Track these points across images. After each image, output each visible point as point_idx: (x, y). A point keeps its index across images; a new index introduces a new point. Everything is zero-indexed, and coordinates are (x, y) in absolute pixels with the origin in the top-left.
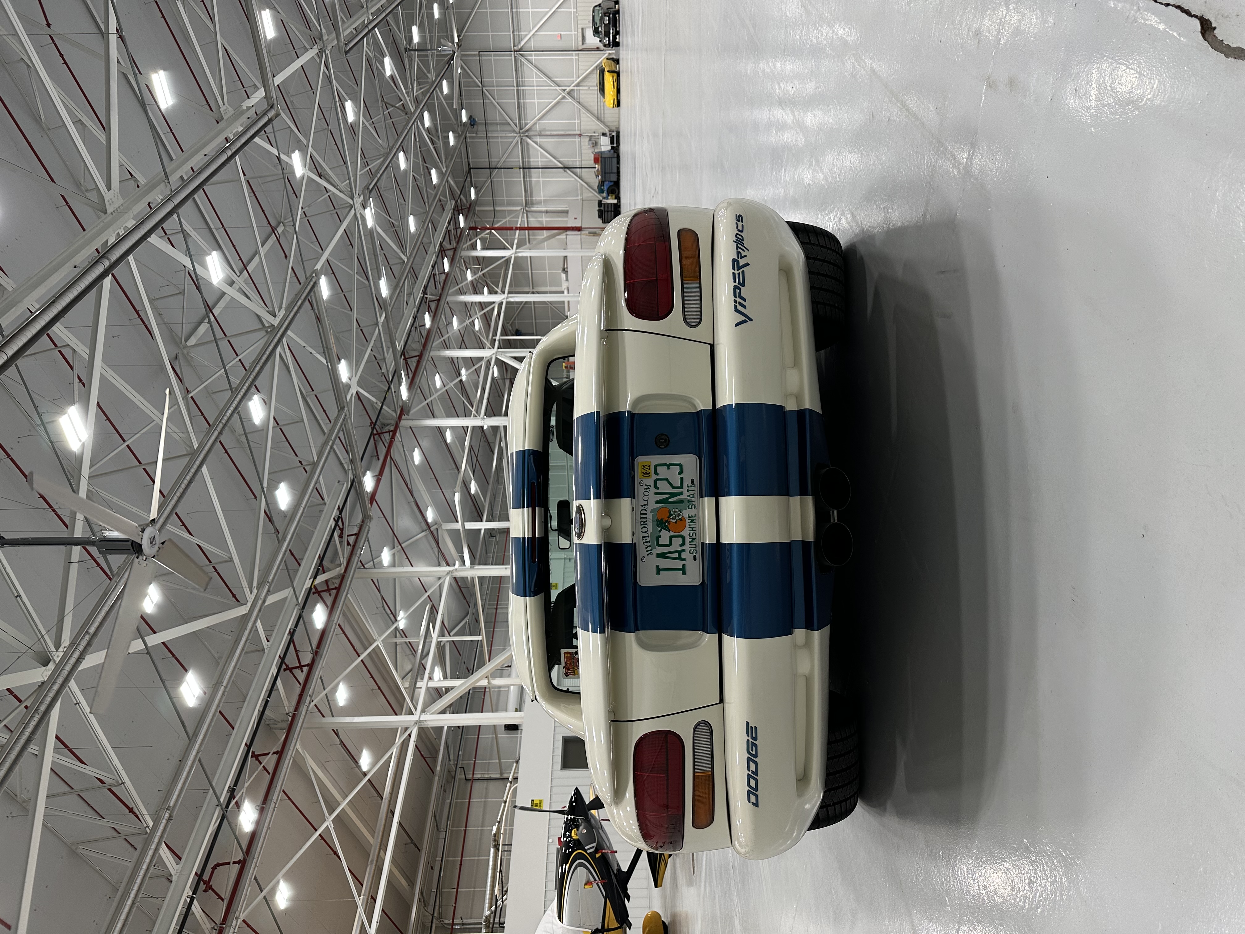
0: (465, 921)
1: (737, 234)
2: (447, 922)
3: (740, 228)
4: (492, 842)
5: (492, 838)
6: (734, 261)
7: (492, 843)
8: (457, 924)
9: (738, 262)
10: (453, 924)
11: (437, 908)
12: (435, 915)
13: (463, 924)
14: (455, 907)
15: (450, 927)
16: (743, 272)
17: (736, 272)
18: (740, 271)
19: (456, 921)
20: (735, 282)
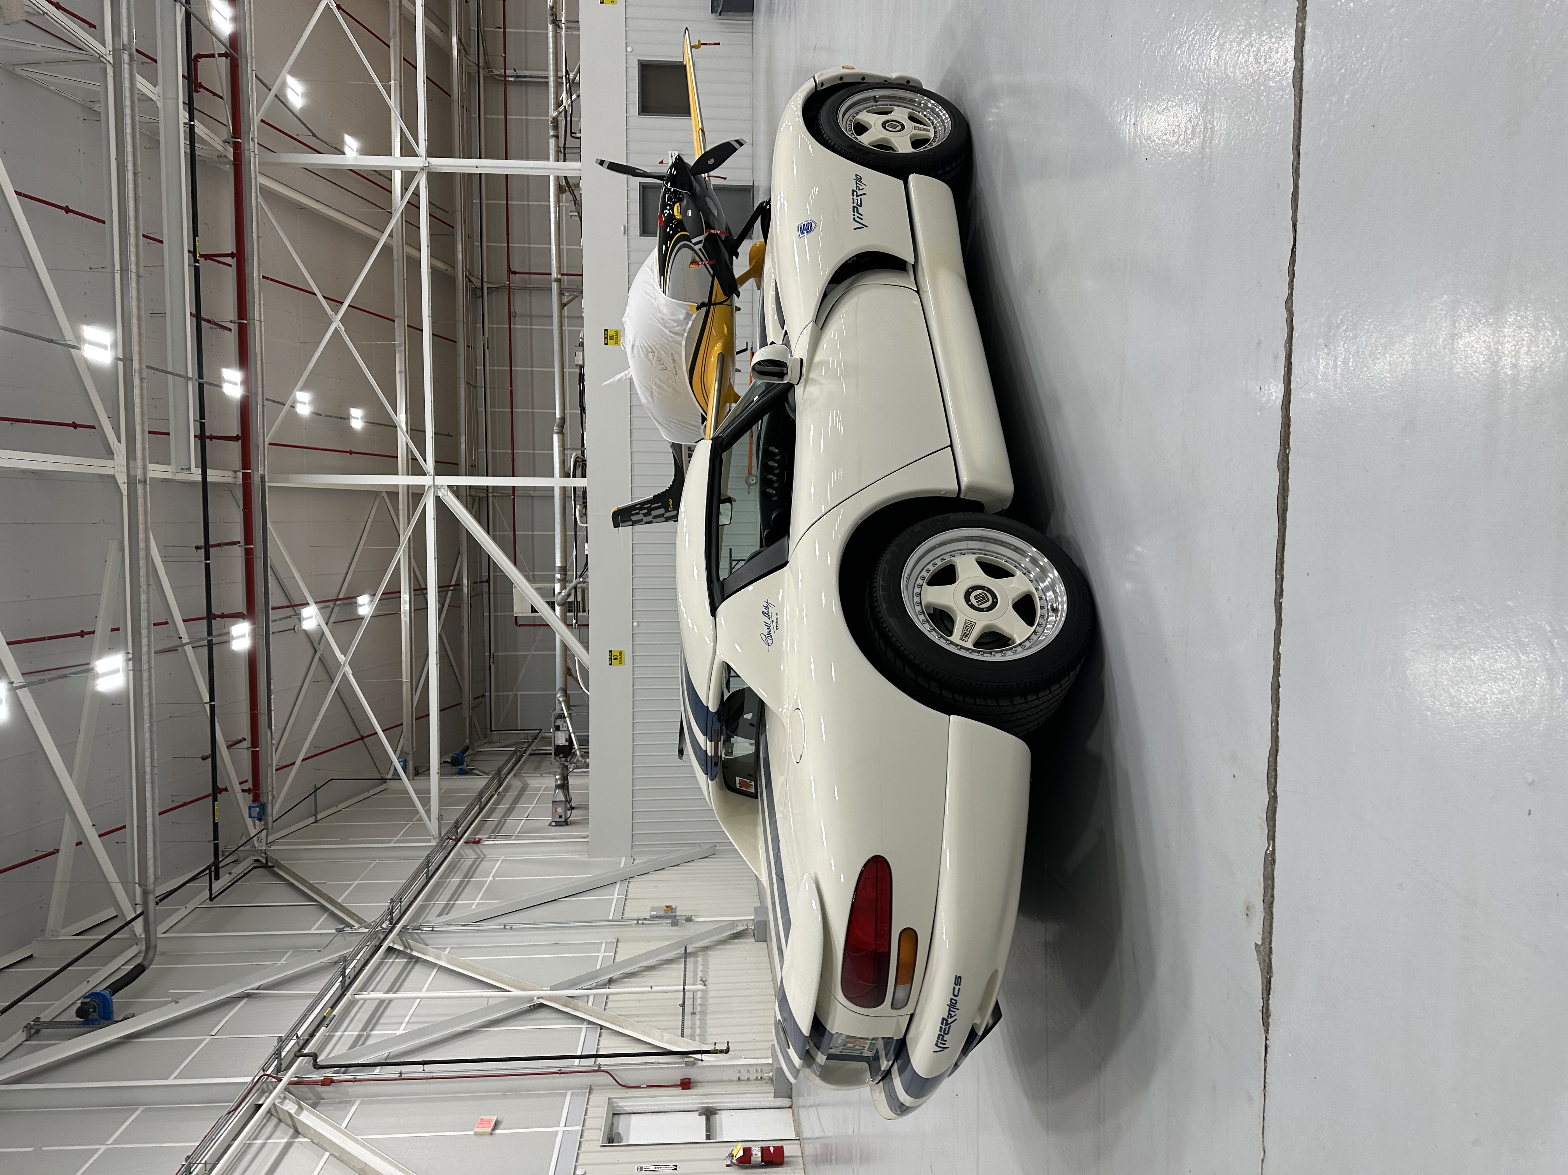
0: (520, 73)
1: (952, 999)
2: (497, 72)
3: (956, 993)
4: (549, 16)
5: (549, 12)
6: (943, 1019)
7: (549, 18)
8: (511, 76)
9: (947, 1021)
10: (505, 76)
11: (481, 57)
12: (481, 64)
13: (518, 77)
14: (505, 57)
15: (503, 79)
16: (950, 1027)
17: (944, 1027)
18: (947, 1027)
19: (508, 72)
20: (941, 1031)
